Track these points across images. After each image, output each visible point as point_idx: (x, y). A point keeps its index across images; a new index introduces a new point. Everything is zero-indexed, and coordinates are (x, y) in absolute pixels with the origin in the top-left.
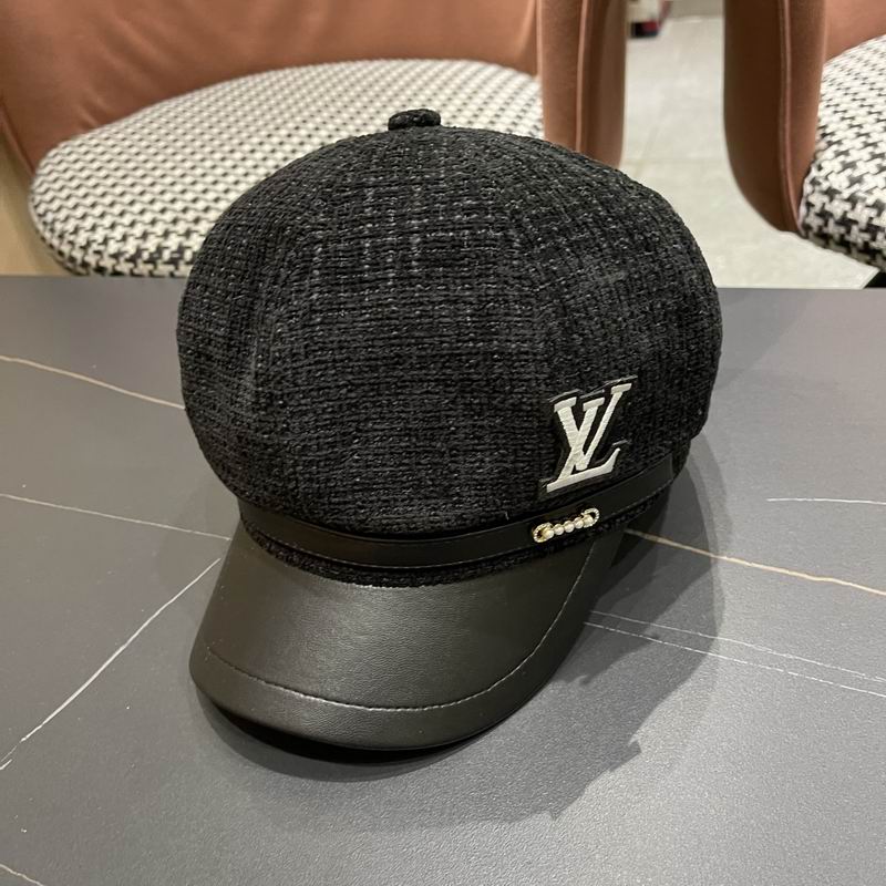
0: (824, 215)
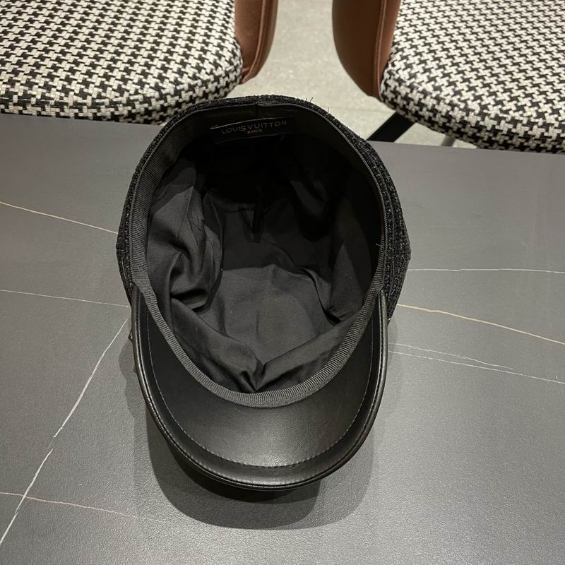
0: (395, 92)
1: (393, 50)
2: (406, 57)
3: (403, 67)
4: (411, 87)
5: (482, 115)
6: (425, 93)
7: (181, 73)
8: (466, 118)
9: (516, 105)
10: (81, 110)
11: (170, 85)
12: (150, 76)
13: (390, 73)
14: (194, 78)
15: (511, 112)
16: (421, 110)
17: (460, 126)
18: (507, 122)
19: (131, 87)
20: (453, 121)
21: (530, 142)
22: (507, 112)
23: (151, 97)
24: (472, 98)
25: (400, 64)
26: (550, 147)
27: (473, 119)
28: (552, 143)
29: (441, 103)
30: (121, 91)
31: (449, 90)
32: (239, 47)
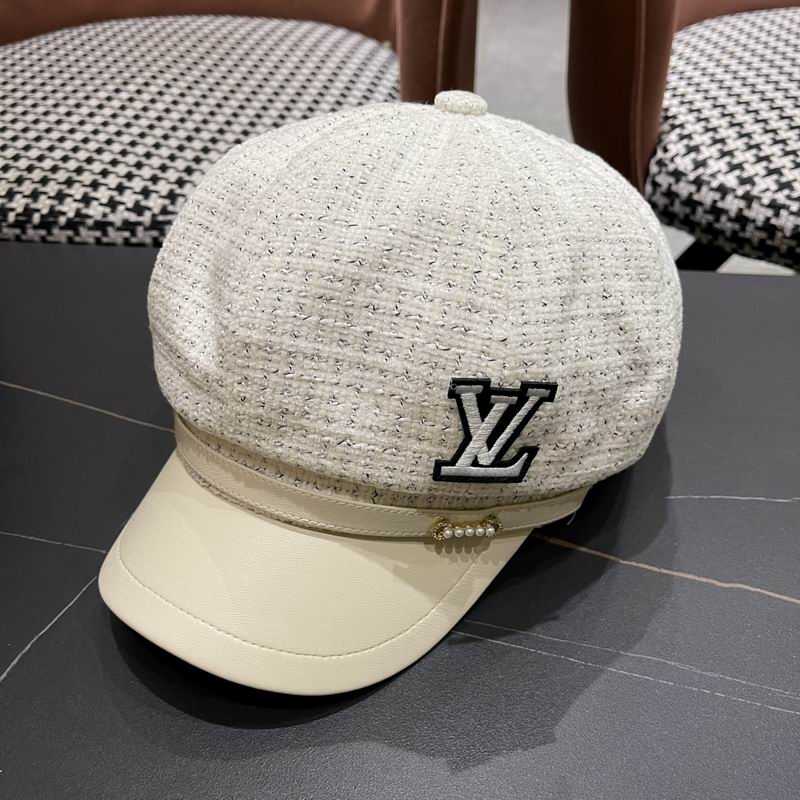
0: (670, 195)
1: (666, 127)
2: (689, 137)
3: (683, 151)
4: (698, 183)
6: (723, 190)
10: (133, 233)
16: (717, 220)
17: (793, 243)
20: (779, 234)
25: (676, 147)
29: (755, 205)
31: (770, 182)
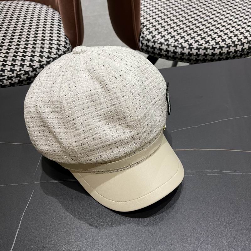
0: (147, 46)
2: (149, 29)
4: (154, 42)
5: (190, 48)
6: (161, 44)
7: (41, 56)
8: (183, 52)
9: (205, 41)
11: (37, 63)
12: (26, 61)
13: (143, 37)
14: (49, 57)
15: (203, 45)
16: (161, 52)
17: (181, 56)
18: (203, 50)
19: (17, 68)
20: (177, 54)
21: (215, 57)
22: (201, 45)
23: (28, 71)
24: (184, 42)
25: (146, 33)
26: (225, 57)
27: (186, 51)
28: (226, 55)
29: (170, 47)
30: (12, 71)
31: (172, 40)
32: (68, 39)
